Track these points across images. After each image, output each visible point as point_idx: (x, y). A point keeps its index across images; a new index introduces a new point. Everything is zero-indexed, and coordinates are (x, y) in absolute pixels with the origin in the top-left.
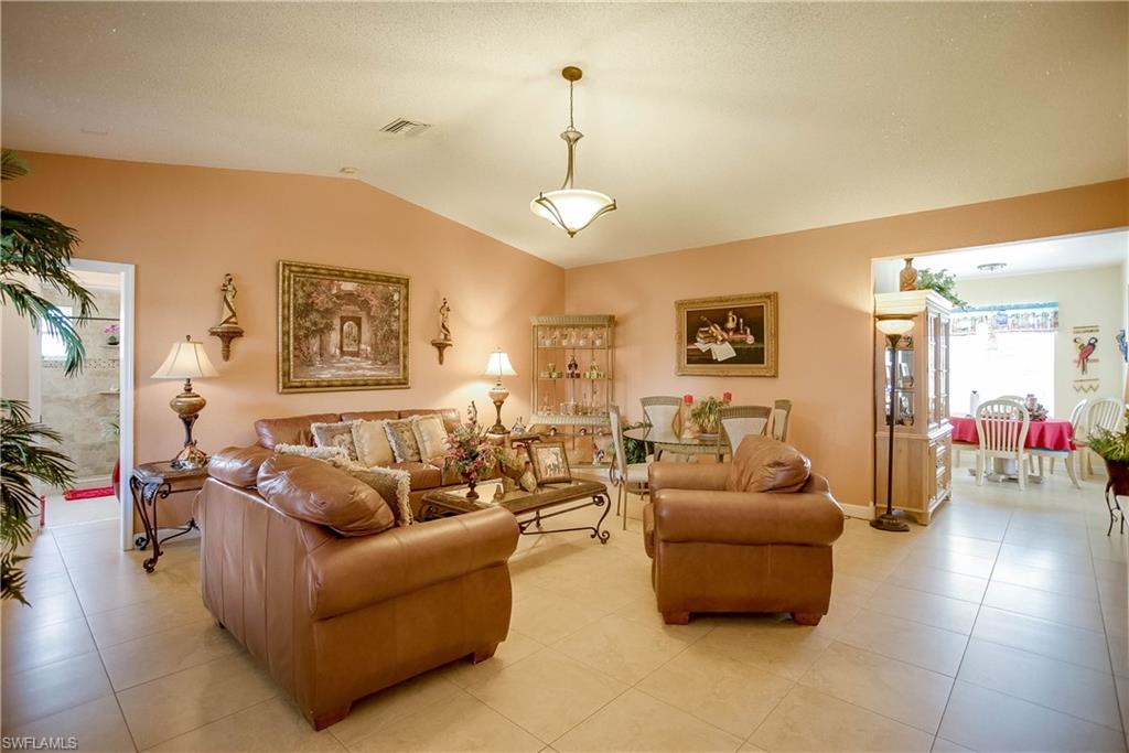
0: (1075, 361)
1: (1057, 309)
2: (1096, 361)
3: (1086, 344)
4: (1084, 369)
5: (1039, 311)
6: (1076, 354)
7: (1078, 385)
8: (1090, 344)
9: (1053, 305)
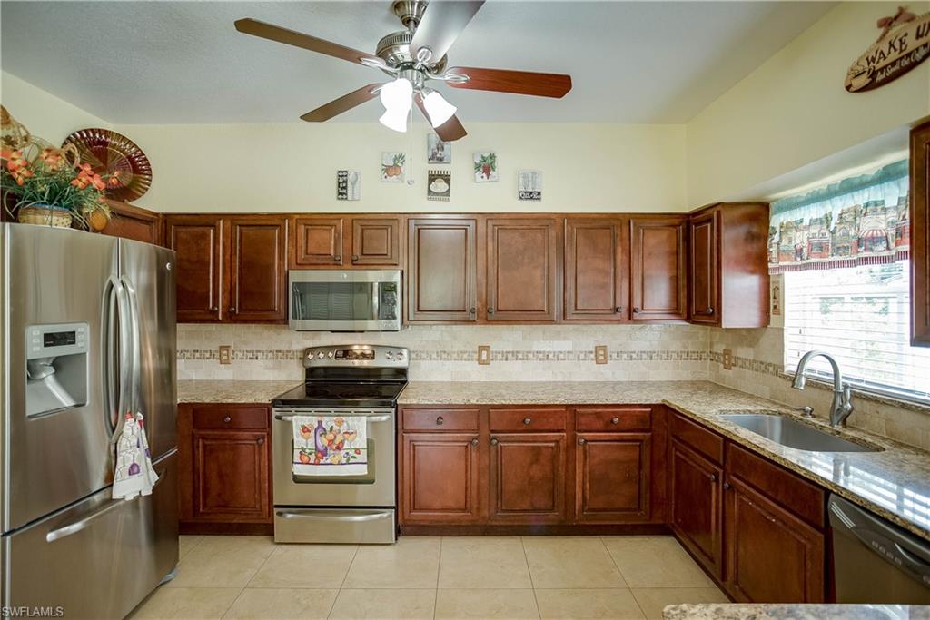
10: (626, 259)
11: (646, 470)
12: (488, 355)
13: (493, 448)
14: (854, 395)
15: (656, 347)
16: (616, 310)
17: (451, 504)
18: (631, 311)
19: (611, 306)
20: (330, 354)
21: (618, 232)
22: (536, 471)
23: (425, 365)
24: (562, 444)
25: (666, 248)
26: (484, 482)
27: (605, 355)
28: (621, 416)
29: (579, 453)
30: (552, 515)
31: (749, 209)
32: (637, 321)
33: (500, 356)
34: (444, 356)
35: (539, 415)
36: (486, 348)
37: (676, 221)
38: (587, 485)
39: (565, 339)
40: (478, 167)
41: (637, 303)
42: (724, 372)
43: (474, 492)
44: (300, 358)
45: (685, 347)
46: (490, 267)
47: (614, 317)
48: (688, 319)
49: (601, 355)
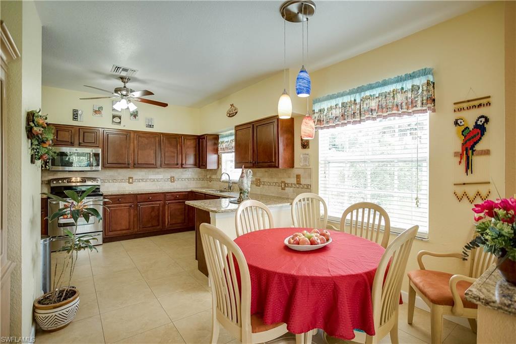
0: (456, 154)
1: (431, 78)
2: (487, 152)
3: (471, 127)
4: (468, 166)
5: (408, 85)
6: (456, 143)
7: (460, 190)
8: (477, 126)
9: (425, 72)
10: (180, 148)
11: (187, 211)
12: (132, 180)
13: (138, 208)
14: (232, 183)
15: (190, 176)
16: (177, 164)
17: (124, 228)
18: (182, 164)
19: (176, 163)
20: (65, 181)
21: (178, 140)
22: (153, 214)
23: (107, 184)
24: (161, 205)
25: (193, 145)
26: (135, 219)
27: (174, 179)
28: (179, 195)
29: (166, 207)
30: (158, 227)
31: (214, 136)
32: (184, 168)
33: (137, 181)
34: (115, 181)
35: (154, 196)
36: (132, 178)
37: (196, 138)
38: (169, 217)
39: (160, 174)
40: (131, 115)
41: (184, 162)
42: (209, 183)
43: (132, 223)
44: (47, 184)
45: (199, 176)
46: (135, 149)
47: (177, 166)
48: (199, 167)
49: (172, 179)
